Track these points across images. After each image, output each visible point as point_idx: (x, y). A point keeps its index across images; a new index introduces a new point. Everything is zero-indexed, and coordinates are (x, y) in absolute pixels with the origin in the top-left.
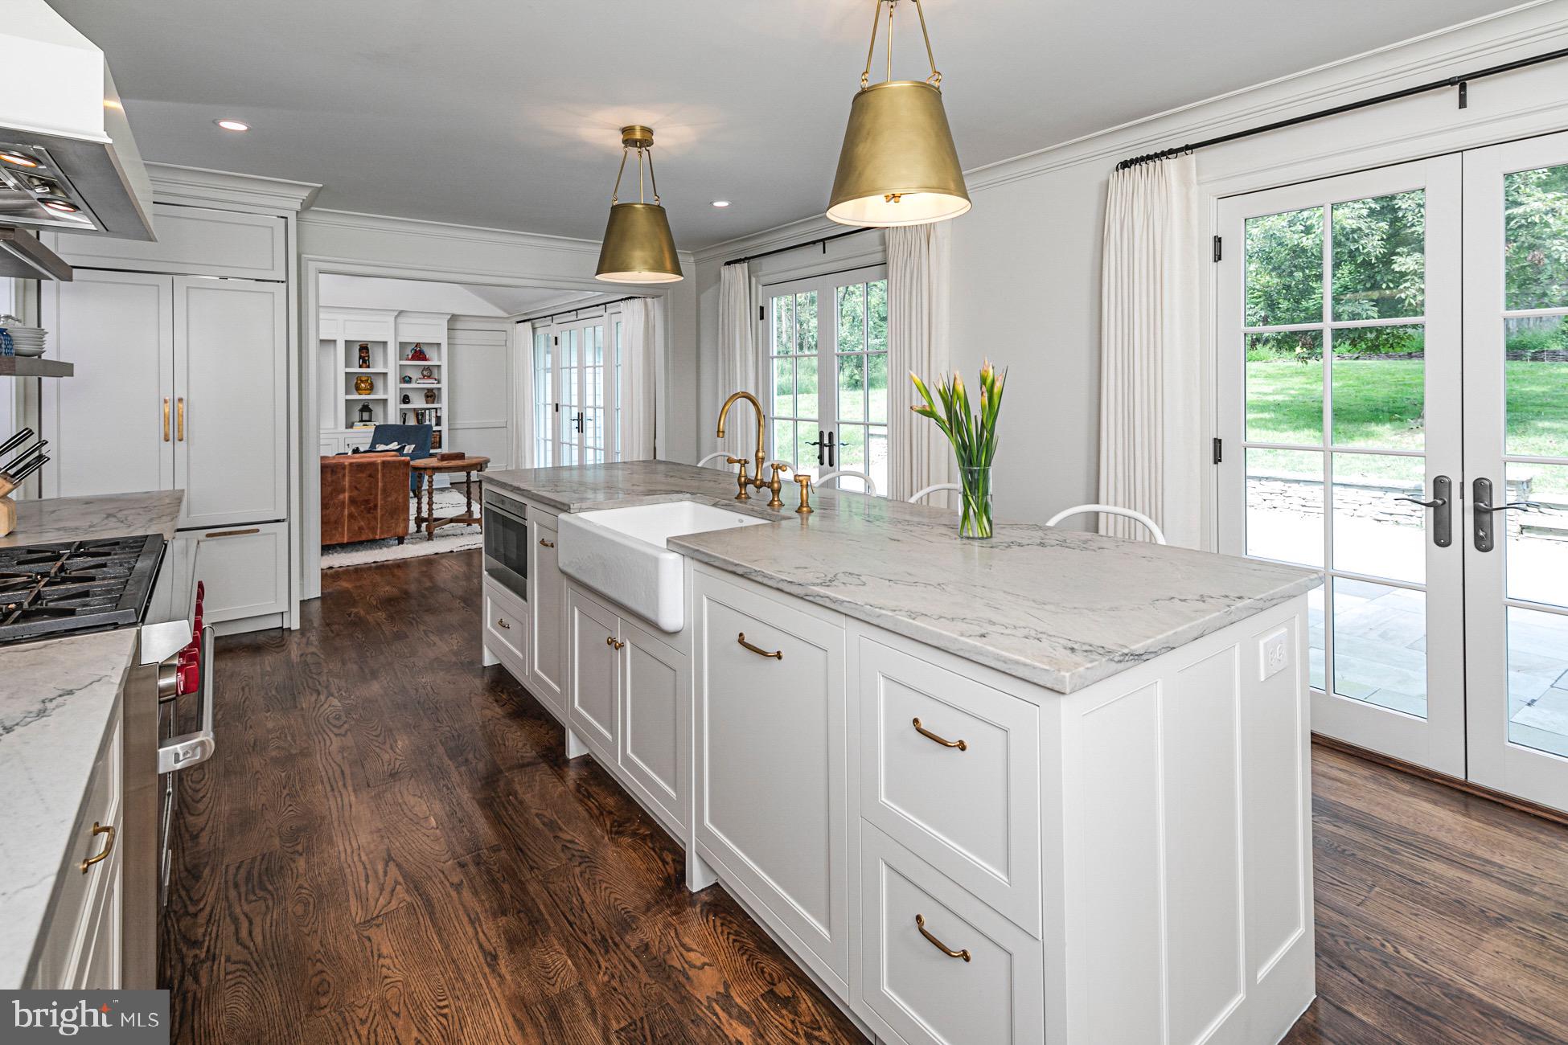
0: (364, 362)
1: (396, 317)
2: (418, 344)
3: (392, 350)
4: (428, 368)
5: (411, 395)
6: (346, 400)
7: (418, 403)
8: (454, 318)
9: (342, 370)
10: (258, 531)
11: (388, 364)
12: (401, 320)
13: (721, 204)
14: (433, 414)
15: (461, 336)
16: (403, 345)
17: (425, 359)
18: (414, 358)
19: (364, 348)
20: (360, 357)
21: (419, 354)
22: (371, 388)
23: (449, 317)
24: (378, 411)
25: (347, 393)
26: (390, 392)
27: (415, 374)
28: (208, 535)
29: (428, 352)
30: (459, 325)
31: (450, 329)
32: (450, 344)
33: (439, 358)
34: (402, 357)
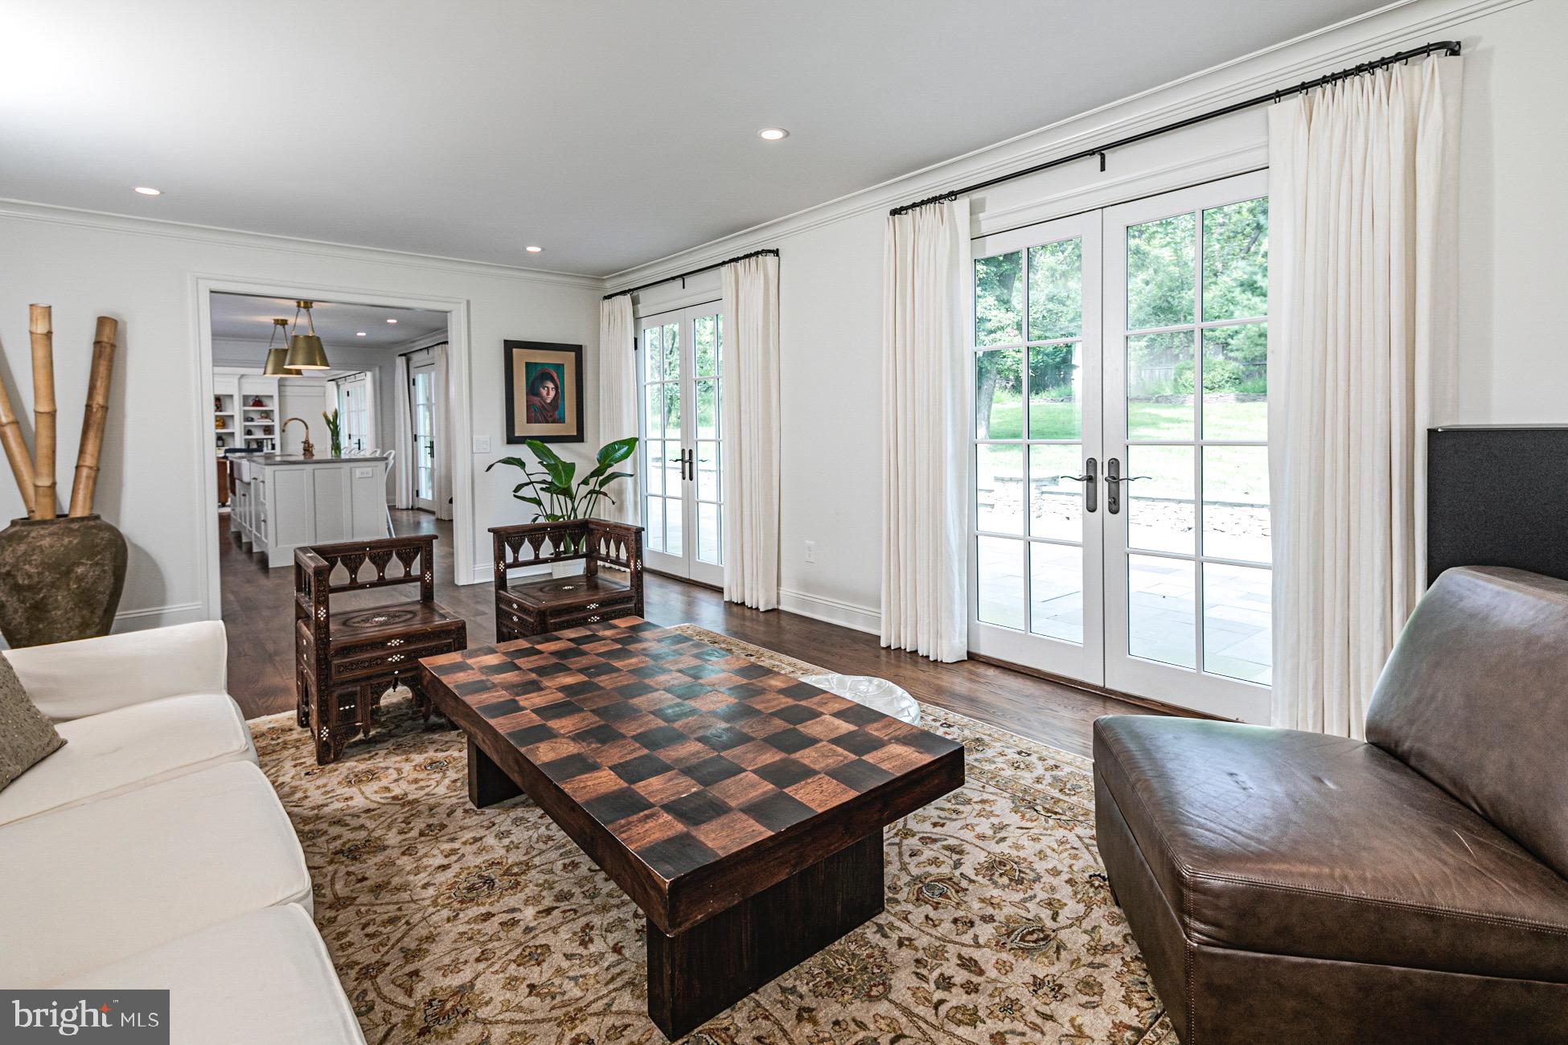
1: (240, 379)
2: (257, 396)
3: (237, 401)
4: (266, 412)
5: (253, 430)
7: (259, 435)
11: (235, 409)
12: (244, 380)
14: (269, 442)
15: (291, 391)
16: (246, 398)
17: (262, 406)
18: (254, 405)
19: (219, 400)
21: (258, 402)
22: (223, 425)
24: (228, 440)
26: (237, 427)
27: (255, 416)
29: (265, 401)
31: (280, 386)
32: (280, 396)
33: (273, 406)
34: (245, 405)
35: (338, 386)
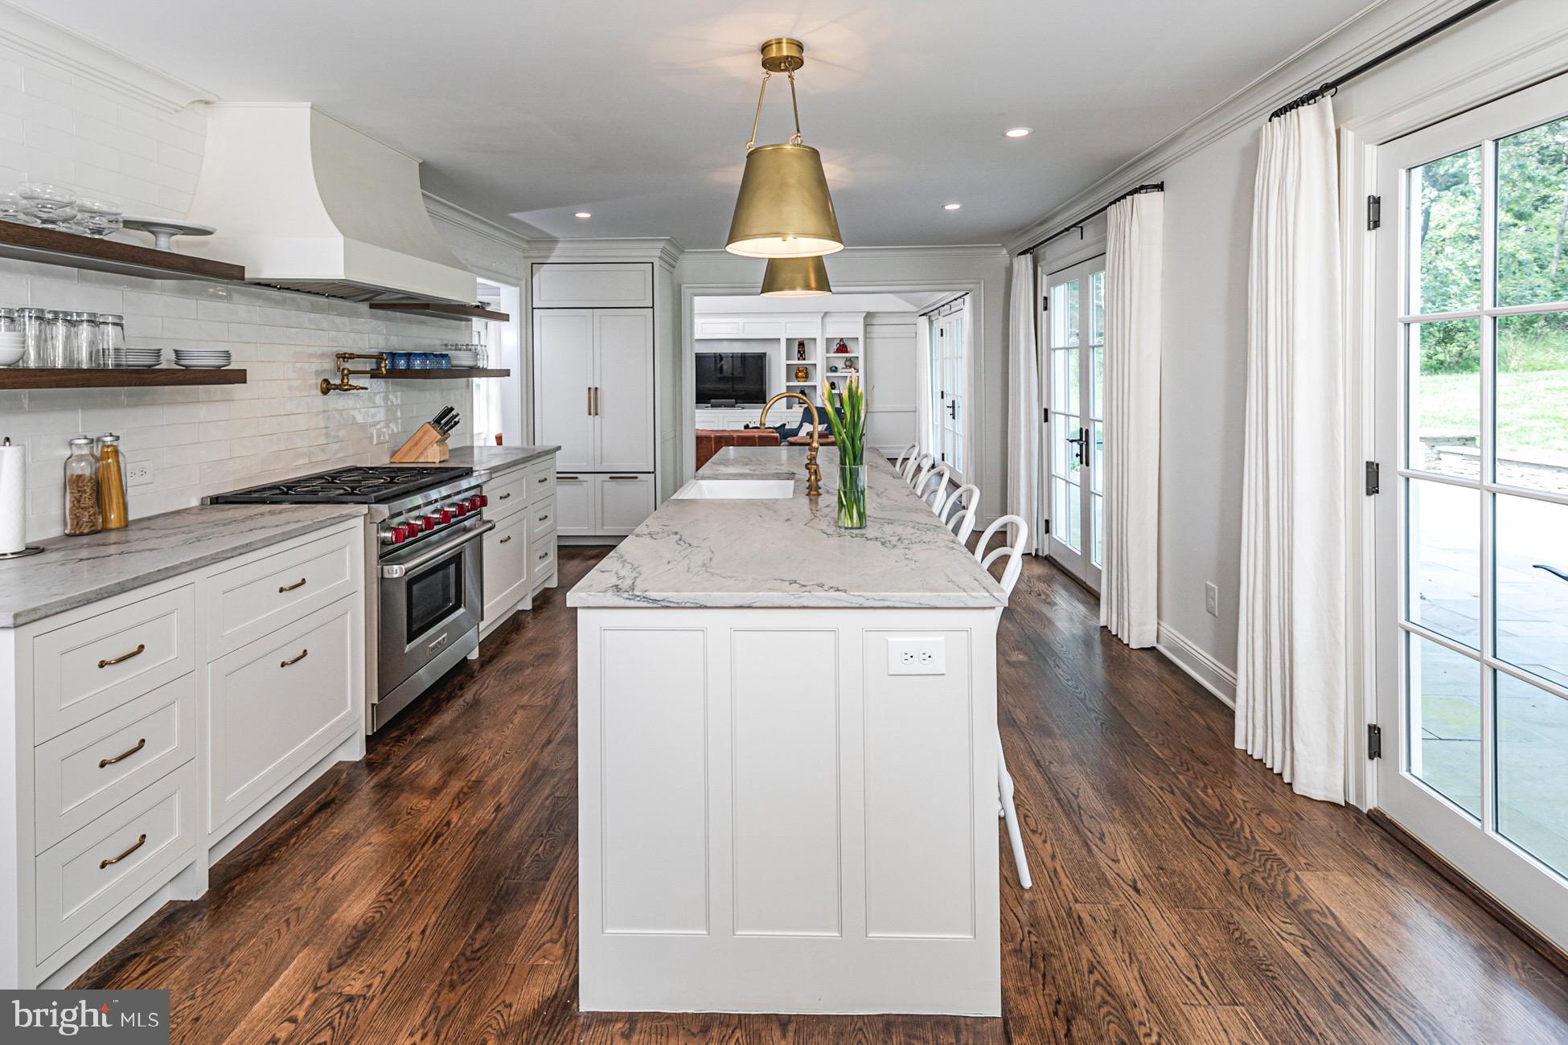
0: (801, 355)
1: (823, 318)
2: (842, 339)
3: (820, 346)
4: (849, 360)
5: (836, 383)
6: (788, 387)
8: (869, 316)
9: (784, 362)
10: (636, 478)
11: (818, 356)
12: (827, 319)
13: (952, 207)
15: (877, 331)
16: (829, 341)
17: (847, 352)
18: (838, 351)
19: (801, 344)
20: (799, 352)
21: (842, 348)
22: (806, 377)
23: (864, 314)
24: (810, 395)
25: (788, 380)
26: (820, 380)
27: (840, 364)
28: (611, 478)
29: (849, 345)
30: (875, 321)
31: (866, 325)
32: (866, 338)
33: (858, 351)
34: (827, 352)
35: (931, 322)
